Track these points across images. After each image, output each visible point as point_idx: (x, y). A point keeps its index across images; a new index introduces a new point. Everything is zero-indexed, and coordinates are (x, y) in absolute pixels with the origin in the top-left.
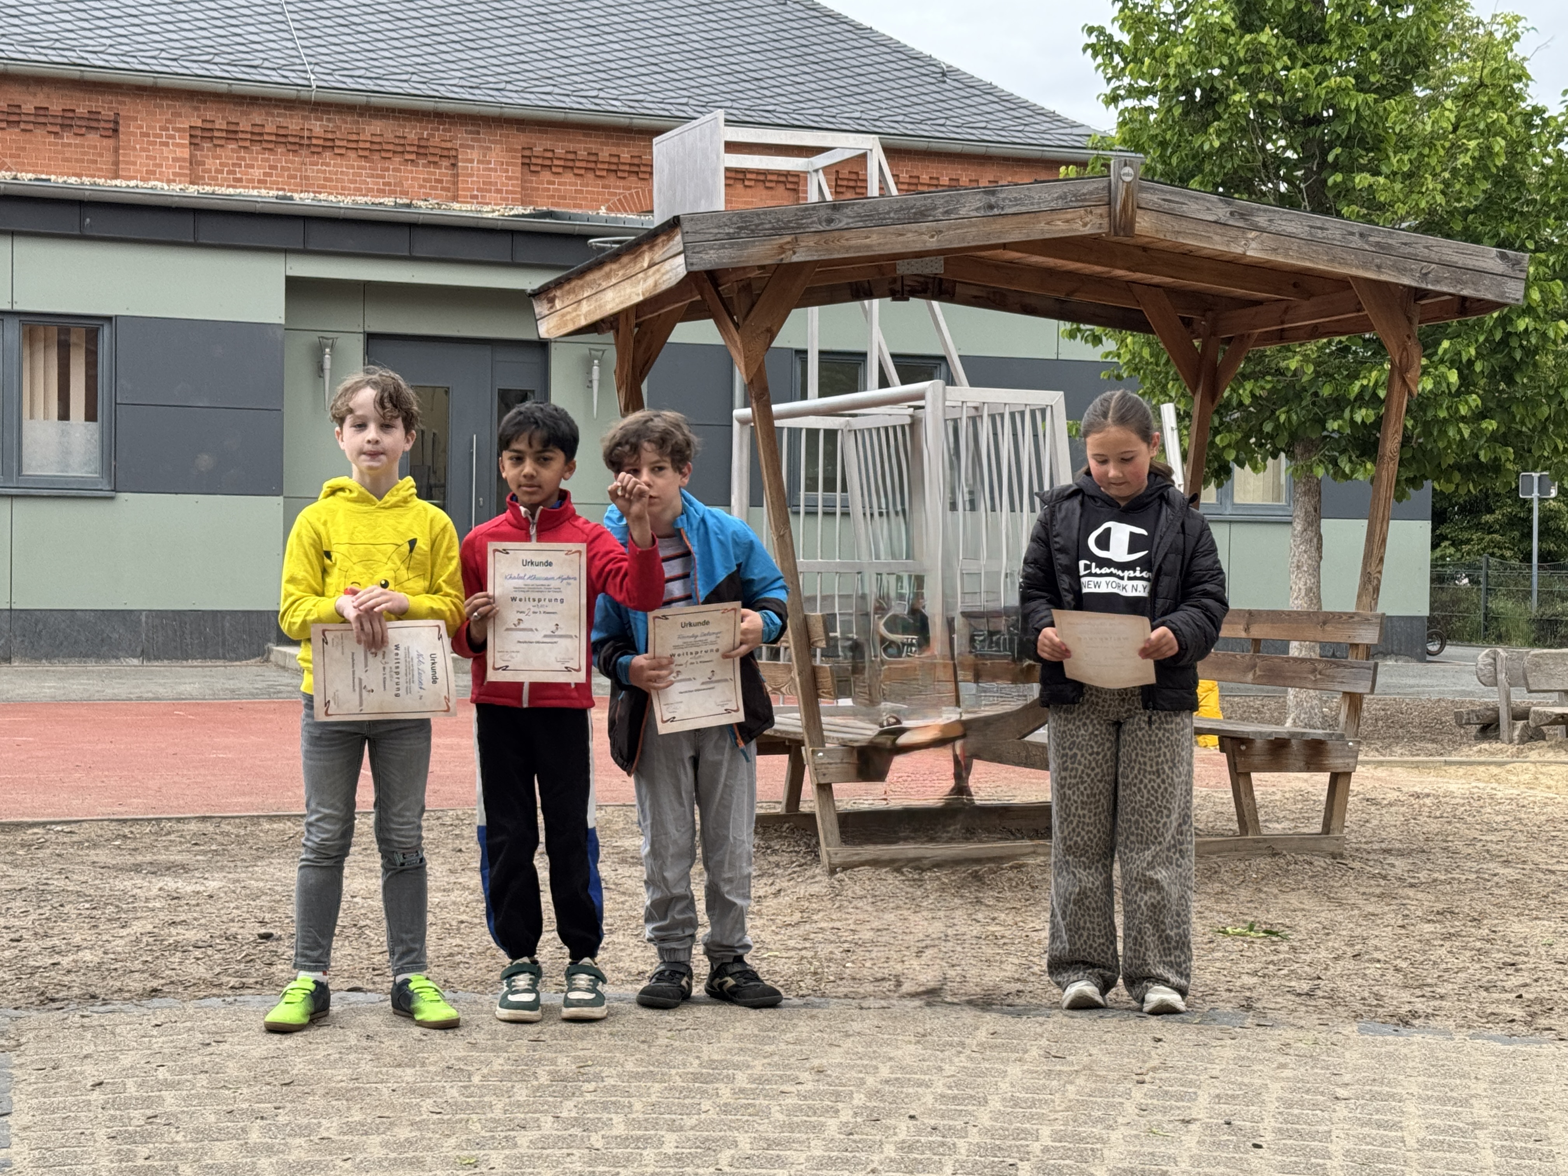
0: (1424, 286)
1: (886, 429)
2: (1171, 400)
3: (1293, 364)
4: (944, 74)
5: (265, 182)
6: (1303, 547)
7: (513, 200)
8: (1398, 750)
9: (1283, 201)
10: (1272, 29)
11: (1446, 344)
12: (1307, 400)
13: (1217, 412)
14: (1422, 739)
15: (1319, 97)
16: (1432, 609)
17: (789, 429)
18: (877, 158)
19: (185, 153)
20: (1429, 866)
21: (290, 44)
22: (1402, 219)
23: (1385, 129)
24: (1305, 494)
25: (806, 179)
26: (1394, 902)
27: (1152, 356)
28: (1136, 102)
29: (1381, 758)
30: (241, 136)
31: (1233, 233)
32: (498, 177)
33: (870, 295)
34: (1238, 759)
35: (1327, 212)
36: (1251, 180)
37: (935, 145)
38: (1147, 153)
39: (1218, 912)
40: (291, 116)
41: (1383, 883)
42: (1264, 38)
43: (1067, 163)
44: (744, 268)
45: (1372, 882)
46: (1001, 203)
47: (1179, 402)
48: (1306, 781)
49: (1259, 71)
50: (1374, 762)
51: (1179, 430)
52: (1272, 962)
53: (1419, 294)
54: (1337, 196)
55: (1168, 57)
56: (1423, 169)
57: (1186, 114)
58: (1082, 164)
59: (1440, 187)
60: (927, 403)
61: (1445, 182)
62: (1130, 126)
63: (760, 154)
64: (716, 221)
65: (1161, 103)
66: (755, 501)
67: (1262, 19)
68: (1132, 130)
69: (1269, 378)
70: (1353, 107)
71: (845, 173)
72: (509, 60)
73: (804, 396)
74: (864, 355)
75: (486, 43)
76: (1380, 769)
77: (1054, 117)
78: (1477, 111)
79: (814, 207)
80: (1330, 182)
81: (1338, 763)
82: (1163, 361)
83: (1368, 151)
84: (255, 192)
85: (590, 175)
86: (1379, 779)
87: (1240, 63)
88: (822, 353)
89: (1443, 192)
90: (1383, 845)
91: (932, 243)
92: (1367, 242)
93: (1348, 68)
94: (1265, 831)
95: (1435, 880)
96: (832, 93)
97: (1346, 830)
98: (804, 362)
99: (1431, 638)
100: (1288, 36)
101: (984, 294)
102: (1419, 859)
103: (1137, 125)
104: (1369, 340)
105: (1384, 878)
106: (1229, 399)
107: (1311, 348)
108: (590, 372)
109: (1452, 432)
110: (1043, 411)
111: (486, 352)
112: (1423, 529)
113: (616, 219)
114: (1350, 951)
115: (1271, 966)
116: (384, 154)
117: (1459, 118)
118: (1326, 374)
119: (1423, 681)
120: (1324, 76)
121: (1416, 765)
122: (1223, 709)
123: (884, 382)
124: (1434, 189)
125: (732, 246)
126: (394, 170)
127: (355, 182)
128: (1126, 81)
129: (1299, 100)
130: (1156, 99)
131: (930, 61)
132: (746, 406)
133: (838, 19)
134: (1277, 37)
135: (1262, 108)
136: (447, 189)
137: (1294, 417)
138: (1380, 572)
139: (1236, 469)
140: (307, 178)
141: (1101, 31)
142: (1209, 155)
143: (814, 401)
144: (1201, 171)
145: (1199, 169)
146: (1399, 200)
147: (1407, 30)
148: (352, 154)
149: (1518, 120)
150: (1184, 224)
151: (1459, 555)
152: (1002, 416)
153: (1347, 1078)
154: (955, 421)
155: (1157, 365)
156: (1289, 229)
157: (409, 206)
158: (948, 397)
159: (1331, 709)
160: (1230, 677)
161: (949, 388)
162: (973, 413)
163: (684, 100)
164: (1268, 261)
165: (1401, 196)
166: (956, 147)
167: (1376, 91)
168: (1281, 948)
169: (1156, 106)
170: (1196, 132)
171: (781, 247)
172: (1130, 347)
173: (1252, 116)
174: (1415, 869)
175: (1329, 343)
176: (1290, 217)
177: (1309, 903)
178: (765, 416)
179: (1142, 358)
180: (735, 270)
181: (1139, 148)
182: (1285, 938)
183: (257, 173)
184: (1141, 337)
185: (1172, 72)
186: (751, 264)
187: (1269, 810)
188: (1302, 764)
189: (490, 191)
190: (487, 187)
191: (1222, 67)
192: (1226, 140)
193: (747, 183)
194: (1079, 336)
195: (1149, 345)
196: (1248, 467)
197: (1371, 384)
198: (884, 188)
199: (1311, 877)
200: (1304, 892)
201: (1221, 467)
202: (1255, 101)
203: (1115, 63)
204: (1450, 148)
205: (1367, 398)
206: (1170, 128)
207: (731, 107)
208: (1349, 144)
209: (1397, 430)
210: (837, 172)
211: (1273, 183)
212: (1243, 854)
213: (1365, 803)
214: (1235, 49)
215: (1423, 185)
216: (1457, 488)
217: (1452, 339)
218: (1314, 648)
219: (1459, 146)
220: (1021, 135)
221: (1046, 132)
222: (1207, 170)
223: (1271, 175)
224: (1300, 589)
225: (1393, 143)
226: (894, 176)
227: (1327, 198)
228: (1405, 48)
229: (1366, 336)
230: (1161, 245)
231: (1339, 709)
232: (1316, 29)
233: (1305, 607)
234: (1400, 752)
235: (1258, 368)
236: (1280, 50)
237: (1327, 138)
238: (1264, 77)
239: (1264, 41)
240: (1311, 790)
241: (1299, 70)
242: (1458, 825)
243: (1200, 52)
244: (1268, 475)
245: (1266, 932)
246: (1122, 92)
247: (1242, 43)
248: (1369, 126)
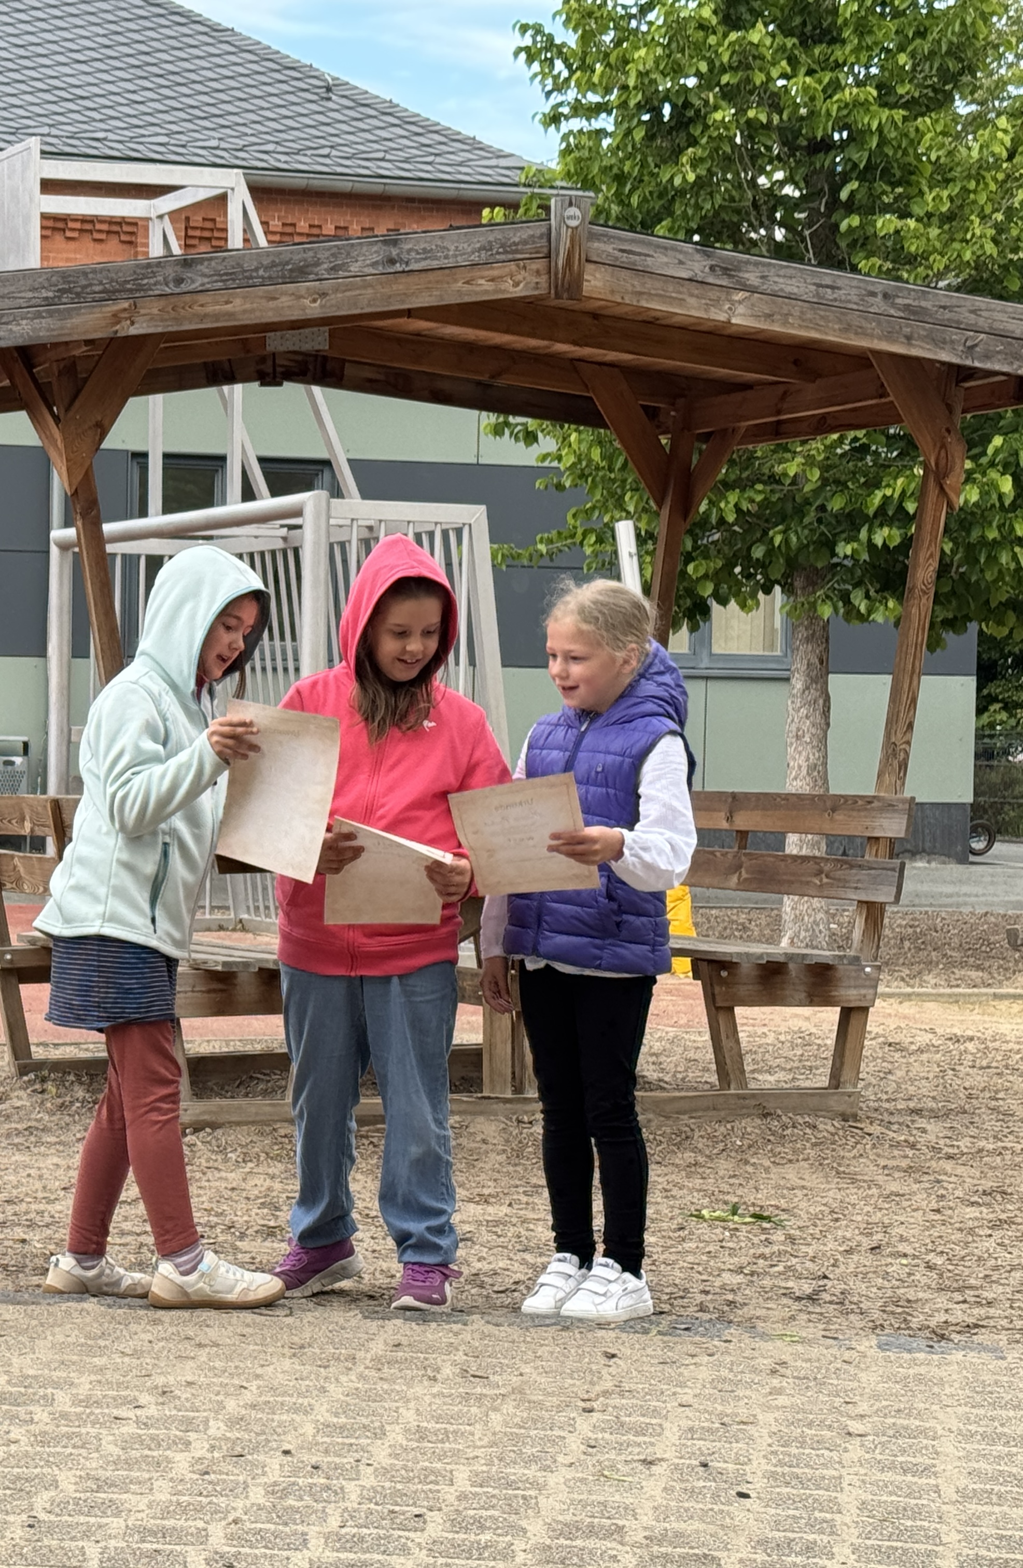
0: (968, 363)
2: (629, 516)
3: (792, 468)
4: (329, 89)
6: (803, 711)
8: (930, 979)
9: (780, 251)
10: (766, 25)
11: (998, 441)
12: (811, 516)
13: (690, 532)
14: (963, 965)
15: (828, 114)
16: (976, 794)
17: (124, 556)
18: (240, 199)
20: (973, 1131)
22: (940, 276)
23: (918, 157)
24: (808, 640)
25: (146, 229)
26: (926, 1178)
27: (603, 458)
29: (909, 990)
31: (714, 294)
33: (231, 379)
34: (717, 990)
35: (840, 265)
36: (738, 226)
37: (318, 183)
38: (598, 190)
39: (691, 1190)
41: (910, 1153)
42: (755, 36)
43: (492, 205)
44: (67, 343)
45: (896, 1153)
46: (405, 256)
47: (639, 519)
48: (807, 1019)
49: (748, 80)
50: (899, 995)
51: (640, 557)
52: (763, 1256)
53: (962, 373)
54: (853, 245)
55: (626, 62)
56: (967, 210)
57: (650, 137)
58: (512, 206)
59: (991, 232)
60: (308, 520)
61: (996, 225)
62: (576, 154)
63: (86, 194)
64: (30, 282)
65: (616, 124)
66: (78, 650)
67: (752, 11)
68: (579, 160)
69: (759, 487)
70: (874, 126)
71: (197, 220)
73: (143, 512)
74: (222, 459)
76: (906, 1004)
77: (474, 145)
79: (159, 264)
80: (844, 226)
81: (851, 995)
82: (619, 465)
83: (894, 185)
86: (905, 1017)
87: (723, 70)
88: (167, 456)
89: (995, 241)
90: (912, 1105)
91: (314, 309)
92: (893, 305)
93: (867, 75)
94: (752, 1085)
95: (981, 1150)
96: (182, 115)
97: (861, 1084)
98: (144, 470)
99: (975, 831)
100: (788, 33)
101: (381, 377)
102: (957, 1122)
103: (586, 154)
104: (894, 436)
105: (913, 1146)
106: (707, 514)
107: (817, 446)
109: (1004, 558)
110: (459, 532)
112: (964, 688)
114: (866, 1243)
115: (761, 1261)
117: (1017, 142)
118: (837, 482)
119: (965, 889)
120: (836, 86)
121: (955, 1000)
122: (696, 925)
123: (248, 494)
124: (982, 236)
125: (51, 314)
128: (571, 95)
129: (802, 118)
130: (611, 119)
131: (310, 73)
132: (67, 524)
133: (190, 18)
134: (773, 35)
135: (752, 129)
137: (794, 539)
138: (908, 743)
139: (715, 607)
141: (538, 30)
142: (681, 192)
143: (156, 519)
144: (671, 214)
145: (668, 211)
146: (935, 250)
147: (947, 25)
150: (650, 284)
151: (1013, 722)
153: (863, 1407)
154: (342, 545)
155: (611, 470)
156: (788, 289)
158: (333, 514)
159: (840, 925)
160: (707, 881)
161: (335, 501)
162: (365, 534)
164: (763, 331)
165: (938, 245)
166: (345, 185)
167: (905, 105)
168: (773, 1238)
169: (610, 128)
170: (665, 162)
171: (115, 315)
172: (575, 446)
173: (738, 140)
174: (954, 1135)
175: (841, 440)
176: (789, 272)
177: (813, 1180)
178: (95, 539)
179: (590, 461)
180: (55, 345)
181: (588, 184)
182: (779, 1225)
184: (588, 434)
185: (631, 82)
186: (75, 337)
187: (759, 1057)
188: (803, 995)
191: (698, 74)
192: (704, 173)
193: (69, 234)
194: (507, 432)
195: (600, 443)
196: (733, 604)
197: (896, 495)
198: (249, 236)
199: (815, 1145)
200: (805, 1164)
201: (695, 605)
202: (743, 120)
203: (555, 72)
204: (1005, 181)
205: (890, 513)
206: (629, 156)
207: (49, 135)
208: (869, 176)
209: (931, 556)
210: (187, 219)
211: (766, 229)
212: (723, 1113)
213: (887, 1048)
214: (716, 52)
215: (967, 230)
216: (1011, 632)
217: (1006, 434)
218: (818, 843)
219: (1017, 179)
220: (429, 168)
221: (461, 164)
222: (678, 212)
223: (764, 219)
224: (800, 767)
225: (927, 174)
226: (262, 223)
227: (838, 248)
228: (944, 48)
229: (892, 431)
230: (618, 311)
231: (852, 924)
232: (825, 25)
233: (807, 790)
234: (933, 981)
235: (744, 475)
236: (776, 51)
237: (839, 169)
238: (755, 87)
239: (756, 41)
240: (814, 1030)
241: (803, 80)
242: (1011, 1078)
243: (669, 56)
244: (758, 615)
245: (754, 1216)
246: (565, 110)
247: (726, 43)
248: (895, 153)
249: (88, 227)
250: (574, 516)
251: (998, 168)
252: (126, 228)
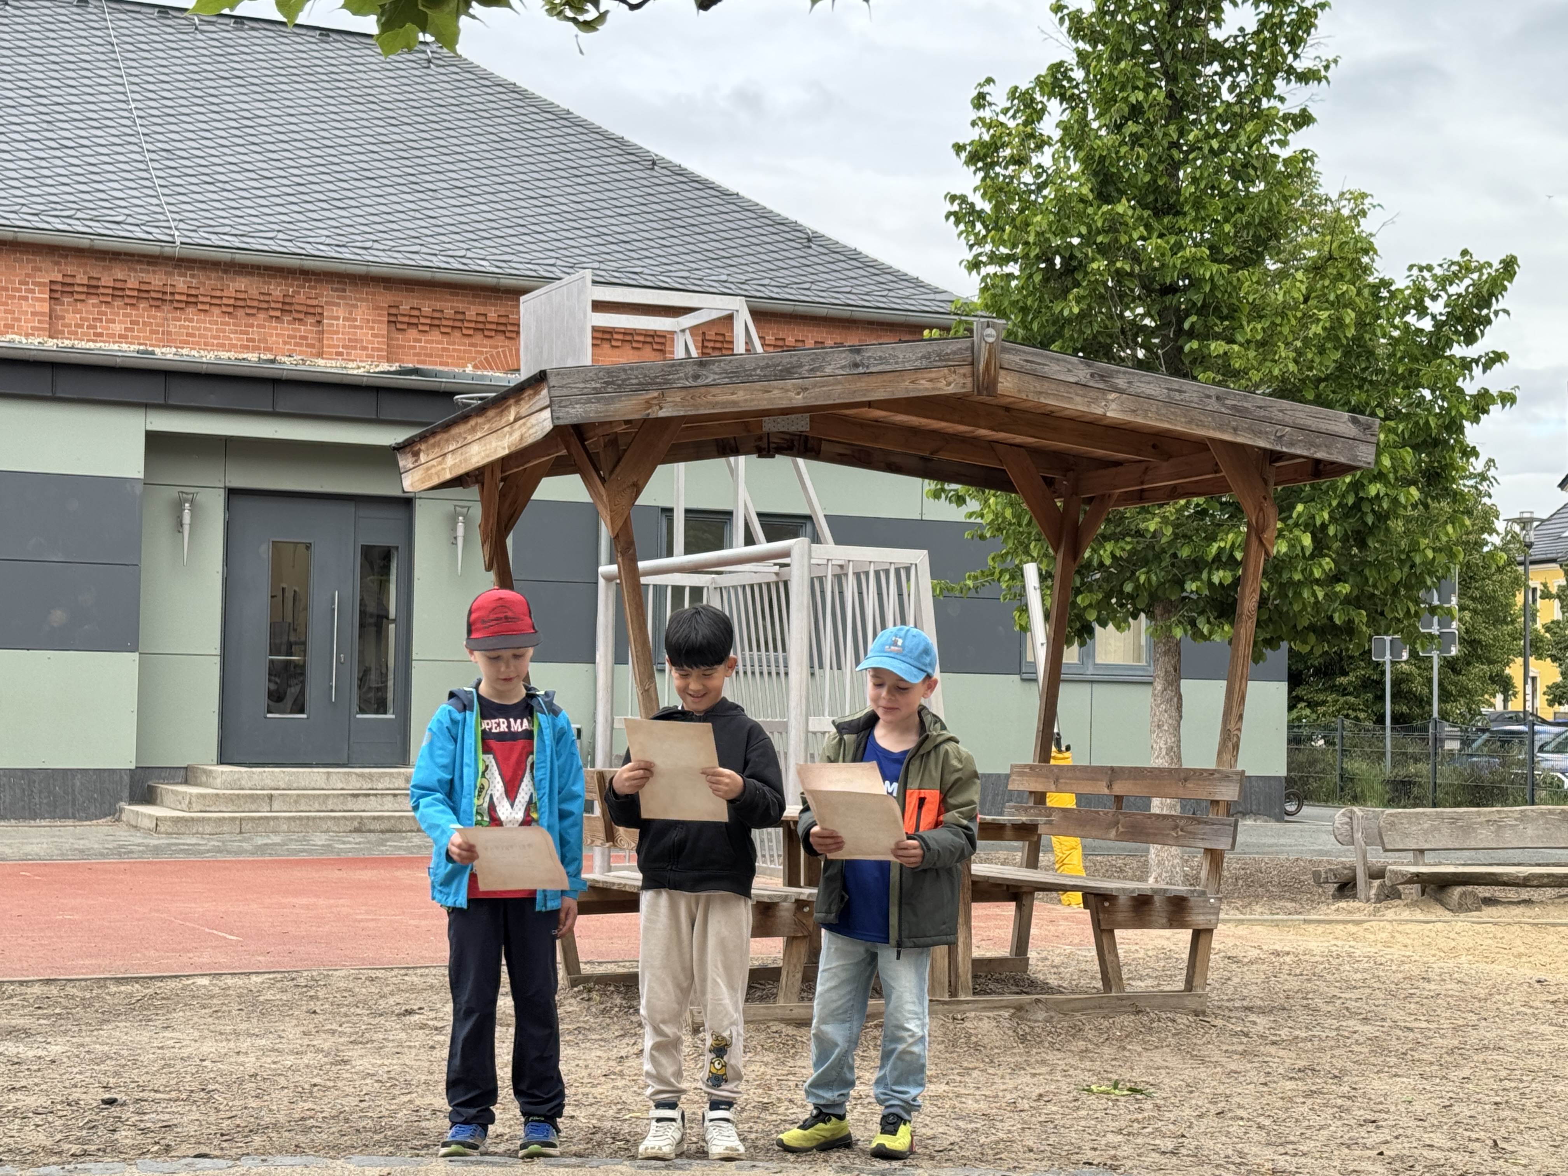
0: (1279, 448)
1: (752, 586)
2: (1033, 560)
3: (1152, 526)
4: (809, 240)
5: (126, 337)
6: (1163, 707)
7: (379, 357)
8: (1258, 908)
9: (1141, 366)
11: (1300, 508)
12: (1167, 561)
13: (1078, 572)
14: (1281, 898)
15: (1174, 266)
16: (1289, 770)
17: (655, 586)
18: (743, 318)
19: (45, 307)
20: (1290, 1023)
21: (154, 201)
22: (1258, 385)
23: (1239, 299)
24: (1165, 653)
25: (673, 340)
26: (1256, 1059)
27: (1014, 516)
28: (998, 269)
29: (1242, 917)
30: (102, 290)
31: (1093, 394)
32: (365, 334)
33: (735, 452)
34: (1101, 917)
35: (1184, 375)
36: (1110, 347)
37: (801, 309)
38: (1008, 318)
39: (1083, 1070)
40: (154, 272)
41: (1245, 1040)
42: (1120, 209)
43: (931, 328)
44: (610, 426)
45: (1235, 1040)
46: (866, 362)
47: (1041, 562)
48: (1168, 938)
49: (1117, 240)
50: (1235, 920)
51: (1042, 590)
52: (1137, 1121)
53: (1274, 456)
54: (1194, 362)
55: (1028, 225)
56: (1275, 338)
57: (1046, 280)
58: (946, 329)
59: (1292, 355)
60: (795, 560)
61: (1296, 350)
62: (992, 291)
63: (627, 313)
64: (582, 375)
65: (1021, 270)
66: (620, 658)
67: (1119, 190)
68: (994, 296)
69: (1128, 539)
70: (1208, 276)
71: (711, 335)
72: (376, 219)
73: (670, 553)
74: (729, 514)
75: (353, 203)
76: (1241, 927)
77: (917, 283)
78: (1327, 283)
79: (680, 364)
80: (1187, 348)
81: (1200, 920)
82: (1025, 522)
83: (1222, 319)
84: (116, 347)
85: (457, 334)
86: (1239, 937)
87: (1099, 233)
88: (687, 511)
89: (1296, 362)
90: (1245, 1003)
91: (798, 400)
92: (1225, 405)
93: (1202, 239)
94: (1128, 989)
95: (1296, 1038)
96: (700, 256)
97: (1208, 988)
98: (670, 521)
99: (1288, 798)
100: (1145, 207)
101: (849, 452)
102: (1280, 1016)
103: (999, 291)
104: (1225, 503)
105: (1247, 1035)
106: (1090, 559)
107: (1170, 510)
108: (454, 529)
109: (1306, 594)
110: (908, 569)
111: (349, 509)
112: (1279, 690)
113: (482, 377)
114: (1214, 1109)
115: (1135, 1124)
116: (248, 311)
117: (1310, 289)
118: (1185, 536)
119: (1282, 841)
120: (1178, 247)
121: (1276, 924)
122: (1086, 868)
124: (1287, 358)
125: (598, 400)
126: (259, 326)
127: (218, 338)
128: (988, 248)
129: (1156, 269)
130: (1017, 266)
131: (795, 227)
132: (611, 562)
133: (706, 185)
134: (1133, 208)
135: (1119, 275)
136: (312, 346)
137: (1154, 578)
138: (1240, 730)
139: (1098, 629)
140: (169, 333)
141: (963, 199)
142: (1069, 321)
143: (679, 558)
144: (1062, 336)
145: (1059, 334)
146: (1253, 367)
147: (1259, 203)
148: (216, 311)
149: (1366, 292)
150: (1046, 385)
151: (1314, 716)
152: (867, 574)
154: (821, 579)
156: (1149, 392)
157: (273, 361)
158: (813, 555)
159: (1192, 868)
160: (1093, 835)
161: (814, 546)
162: (838, 571)
163: (552, 261)
164: (1129, 422)
165: (1255, 363)
166: (822, 311)
167: (1230, 262)
168: (1145, 1106)
170: (1056, 298)
171: (647, 402)
172: (993, 507)
173: (1110, 284)
174: (1276, 1026)
175: (1187, 506)
176: (1146, 379)
177: (1174, 1062)
178: (631, 573)
179: (1004, 518)
180: (601, 424)
181: (1002, 314)
182: (1149, 1096)
183: (118, 328)
184: (1003, 498)
185: (1031, 239)
186: (617, 418)
187: (1132, 968)
188: (1165, 921)
189: (355, 348)
190: (352, 344)
191: (1080, 235)
192: (1085, 307)
193: (614, 343)
194: (943, 496)
195: (1011, 505)
196: (1111, 626)
197: (1228, 546)
198: (750, 347)
199: (1174, 1035)
200: (1168, 1050)
201: (1083, 626)
202: (1113, 269)
203: (977, 230)
204: (1302, 318)
205: (1224, 560)
206: (1031, 294)
207: (599, 269)
208: (1204, 312)
209: (1254, 590)
210: (704, 333)
211: (1131, 349)
212: (1106, 1011)
213: (1226, 961)
214: (1093, 219)
215: (1275, 353)
216: (1312, 649)
217: (1306, 503)
218: (1175, 806)
219: (1310, 316)
220: (884, 300)
221: (907, 298)
222: (1067, 336)
223: (1130, 342)
224: (1161, 748)
225: (1246, 312)
226: (760, 338)
227: (1183, 364)
228: (1257, 221)
229: (1224, 499)
230: (1024, 406)
231: (1200, 866)
232: (1171, 201)
233: (1166, 765)
234: (1260, 910)
235: (1118, 530)
236: (1136, 220)
237: (1183, 307)
238: (1122, 246)
239: (1121, 212)
240: (1173, 947)
241: (1155, 241)
242: (1318, 983)
243: (1059, 221)
244: (1128, 634)
245: (1130, 1089)
246: (984, 259)
247: (1100, 213)
248: (1223, 296)
249: (628, 338)
250: (993, 559)
251: (1296, 308)
252: (657, 340)
